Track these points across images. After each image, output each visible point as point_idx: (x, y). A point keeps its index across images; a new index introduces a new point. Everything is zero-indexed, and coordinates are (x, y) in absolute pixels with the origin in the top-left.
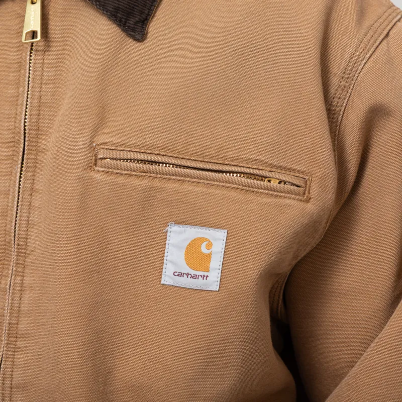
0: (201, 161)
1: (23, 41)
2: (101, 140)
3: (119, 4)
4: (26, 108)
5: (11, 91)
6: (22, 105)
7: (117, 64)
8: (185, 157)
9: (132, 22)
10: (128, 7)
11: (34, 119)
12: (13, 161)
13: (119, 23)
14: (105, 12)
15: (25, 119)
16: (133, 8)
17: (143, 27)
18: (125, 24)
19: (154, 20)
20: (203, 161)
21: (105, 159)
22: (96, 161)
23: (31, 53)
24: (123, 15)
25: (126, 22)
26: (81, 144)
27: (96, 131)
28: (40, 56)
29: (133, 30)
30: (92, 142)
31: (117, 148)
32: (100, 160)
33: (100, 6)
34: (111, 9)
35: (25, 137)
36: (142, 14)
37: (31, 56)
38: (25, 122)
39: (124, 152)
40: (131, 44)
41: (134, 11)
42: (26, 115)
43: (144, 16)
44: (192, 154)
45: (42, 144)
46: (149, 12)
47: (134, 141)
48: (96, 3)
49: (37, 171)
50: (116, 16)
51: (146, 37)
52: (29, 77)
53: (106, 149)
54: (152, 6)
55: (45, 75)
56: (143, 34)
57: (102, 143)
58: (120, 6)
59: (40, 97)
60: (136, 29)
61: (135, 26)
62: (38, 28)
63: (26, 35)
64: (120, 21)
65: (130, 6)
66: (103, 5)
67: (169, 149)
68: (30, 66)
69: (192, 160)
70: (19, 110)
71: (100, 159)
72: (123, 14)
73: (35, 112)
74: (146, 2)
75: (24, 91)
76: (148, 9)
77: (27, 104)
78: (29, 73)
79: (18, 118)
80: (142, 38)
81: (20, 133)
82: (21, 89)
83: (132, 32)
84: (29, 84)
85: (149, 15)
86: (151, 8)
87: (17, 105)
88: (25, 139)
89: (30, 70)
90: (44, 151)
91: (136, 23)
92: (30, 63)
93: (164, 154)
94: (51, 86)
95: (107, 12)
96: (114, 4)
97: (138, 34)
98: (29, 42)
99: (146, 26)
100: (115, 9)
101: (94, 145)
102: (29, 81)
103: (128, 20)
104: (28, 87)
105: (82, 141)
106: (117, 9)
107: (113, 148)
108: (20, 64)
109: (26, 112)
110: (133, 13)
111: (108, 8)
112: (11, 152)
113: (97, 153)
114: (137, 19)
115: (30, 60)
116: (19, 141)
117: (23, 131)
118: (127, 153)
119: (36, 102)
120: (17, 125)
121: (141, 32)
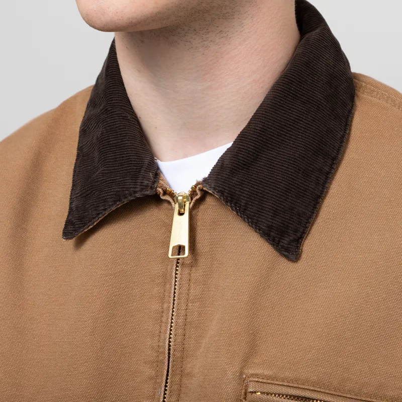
0: (358, 399)
1: (170, 256)
2: (251, 371)
3: (272, 223)
4: (171, 326)
5: (155, 306)
6: (167, 323)
7: (269, 287)
8: (341, 394)
9: (285, 241)
10: (282, 225)
11: (179, 339)
12: (156, 383)
13: (272, 242)
14: (258, 231)
15: (170, 338)
16: (287, 226)
17: (297, 247)
18: (278, 244)
19: (308, 238)
20: (361, 400)
21: (255, 392)
22: (245, 394)
23: (177, 266)
24: (278, 234)
25: (279, 241)
26: (230, 375)
27: (246, 361)
28: (186, 271)
29: (287, 250)
30: (241, 373)
31: (269, 381)
32: (250, 394)
33: (252, 224)
34: (264, 228)
35: (169, 357)
36: (296, 232)
37: (177, 270)
38: (170, 342)
39: (276, 387)
40: (284, 264)
41: (288, 229)
42: (171, 334)
43: (299, 235)
44: (350, 392)
45: (188, 367)
46: (304, 230)
47: (287, 374)
48: (248, 220)
49: (182, 395)
50: (268, 235)
51: (300, 256)
52: (175, 293)
53: (257, 381)
54: (307, 223)
55: (192, 291)
56: (297, 255)
57: (252, 375)
58: (274, 225)
59: (186, 315)
60: (290, 249)
61: (289, 246)
62: (185, 242)
63: (173, 249)
64: (273, 241)
65: (284, 224)
66: (256, 223)
67: (324, 384)
68: (176, 281)
69: (348, 398)
70: (163, 328)
71: (250, 392)
72: (276, 232)
73: (180, 331)
74: (301, 220)
75: (169, 307)
76: (303, 227)
77: (172, 323)
78: (175, 289)
79: (162, 336)
80: (296, 259)
81: (164, 353)
82: (165, 306)
83: (286, 252)
84: (174, 300)
85: (304, 233)
86: (305, 225)
87: (161, 322)
88: (169, 360)
89: (175, 285)
90: (190, 375)
91: (290, 243)
92: (176, 278)
93: (319, 390)
94: (197, 304)
95: (260, 230)
96: (268, 222)
97: (293, 254)
98: (175, 258)
99: (301, 245)
100: (268, 227)
101: (244, 376)
102: (174, 297)
103: (282, 239)
104: (174, 303)
105: (231, 372)
106: (270, 228)
107: (265, 381)
108: (165, 278)
109: (171, 330)
110: (287, 232)
111: (261, 226)
112: (153, 373)
113: (247, 386)
114: (291, 238)
115: (176, 274)
116: (162, 362)
117: (167, 352)
118: (279, 388)
119: (181, 321)
120: (161, 344)
121: (296, 252)
